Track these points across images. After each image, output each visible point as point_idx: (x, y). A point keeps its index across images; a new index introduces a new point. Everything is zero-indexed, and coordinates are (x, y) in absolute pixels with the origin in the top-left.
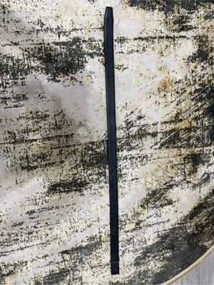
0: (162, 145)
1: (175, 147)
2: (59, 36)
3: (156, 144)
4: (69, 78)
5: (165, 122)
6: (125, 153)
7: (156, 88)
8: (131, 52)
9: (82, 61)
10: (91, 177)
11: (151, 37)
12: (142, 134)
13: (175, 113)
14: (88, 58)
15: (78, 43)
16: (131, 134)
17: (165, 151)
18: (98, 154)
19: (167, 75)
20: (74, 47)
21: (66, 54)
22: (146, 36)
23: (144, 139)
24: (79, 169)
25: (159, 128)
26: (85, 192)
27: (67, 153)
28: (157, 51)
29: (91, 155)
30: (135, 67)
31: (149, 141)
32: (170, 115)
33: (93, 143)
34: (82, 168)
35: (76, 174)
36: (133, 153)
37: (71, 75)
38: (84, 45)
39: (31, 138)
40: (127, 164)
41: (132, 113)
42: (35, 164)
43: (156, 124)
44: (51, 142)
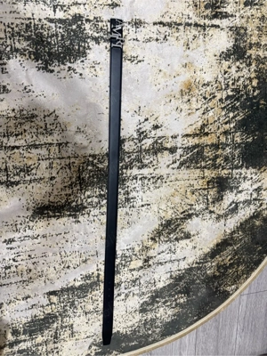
0: (182, 164)
1: (198, 168)
2: (55, 11)
3: (174, 162)
4: (66, 68)
5: (187, 135)
6: (135, 171)
7: (179, 90)
8: (149, 40)
9: (84, 47)
10: (89, 200)
11: (175, 23)
12: (157, 149)
13: (200, 123)
14: (92, 43)
15: (80, 23)
16: (143, 147)
17: (185, 171)
18: (100, 171)
19: (192, 74)
20: (74, 27)
21: (62, 36)
22: (169, 21)
23: (159, 155)
24: (75, 189)
25: (179, 142)
26: (81, 218)
27: (59, 167)
28: (182, 42)
29: (91, 171)
30: (153, 61)
31: (165, 158)
32: (194, 127)
33: (94, 156)
34: (78, 187)
35: (70, 195)
36: (145, 171)
37: (69, 64)
38: (87, 26)
39: (13, 145)
40: (136, 185)
41: (147, 120)
42: (17, 178)
43: (176, 137)
44: (38, 151)
